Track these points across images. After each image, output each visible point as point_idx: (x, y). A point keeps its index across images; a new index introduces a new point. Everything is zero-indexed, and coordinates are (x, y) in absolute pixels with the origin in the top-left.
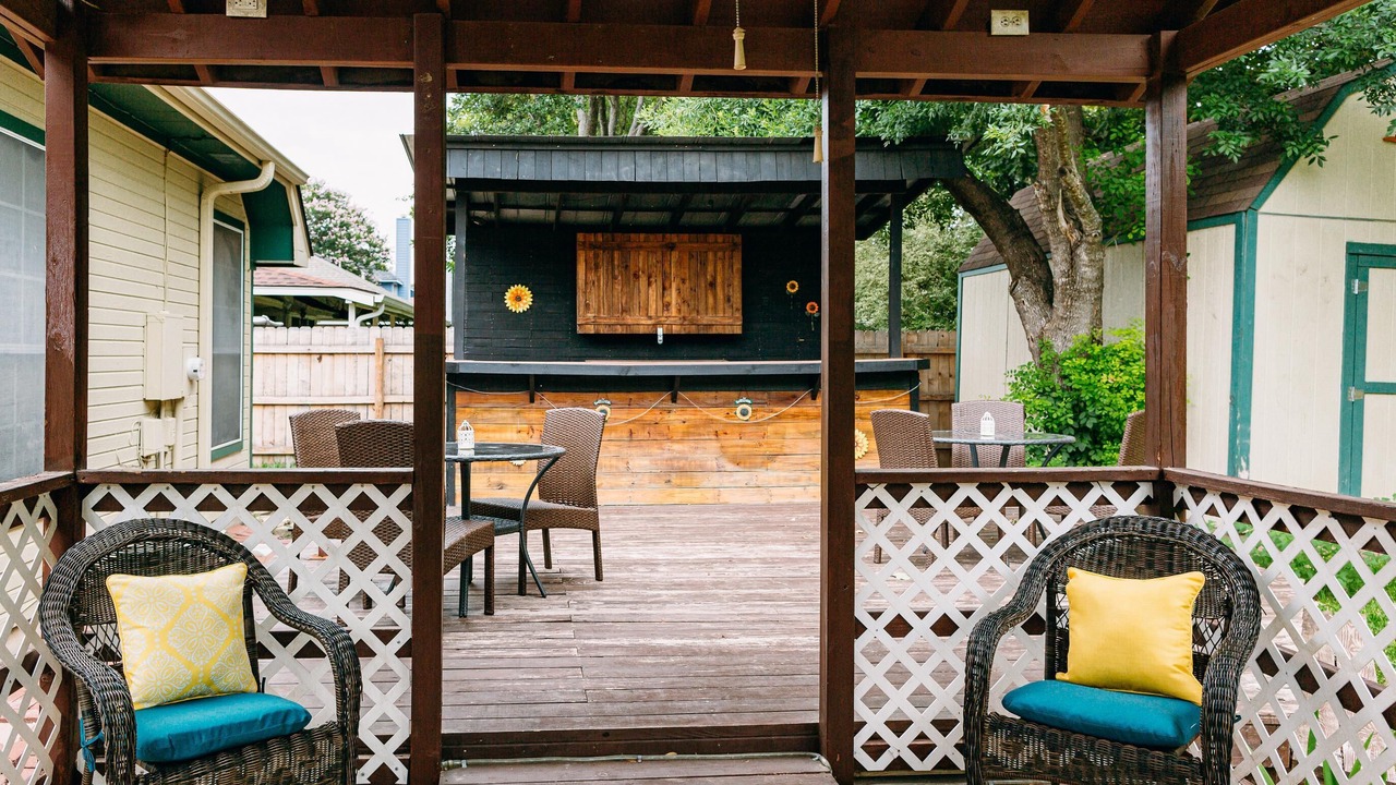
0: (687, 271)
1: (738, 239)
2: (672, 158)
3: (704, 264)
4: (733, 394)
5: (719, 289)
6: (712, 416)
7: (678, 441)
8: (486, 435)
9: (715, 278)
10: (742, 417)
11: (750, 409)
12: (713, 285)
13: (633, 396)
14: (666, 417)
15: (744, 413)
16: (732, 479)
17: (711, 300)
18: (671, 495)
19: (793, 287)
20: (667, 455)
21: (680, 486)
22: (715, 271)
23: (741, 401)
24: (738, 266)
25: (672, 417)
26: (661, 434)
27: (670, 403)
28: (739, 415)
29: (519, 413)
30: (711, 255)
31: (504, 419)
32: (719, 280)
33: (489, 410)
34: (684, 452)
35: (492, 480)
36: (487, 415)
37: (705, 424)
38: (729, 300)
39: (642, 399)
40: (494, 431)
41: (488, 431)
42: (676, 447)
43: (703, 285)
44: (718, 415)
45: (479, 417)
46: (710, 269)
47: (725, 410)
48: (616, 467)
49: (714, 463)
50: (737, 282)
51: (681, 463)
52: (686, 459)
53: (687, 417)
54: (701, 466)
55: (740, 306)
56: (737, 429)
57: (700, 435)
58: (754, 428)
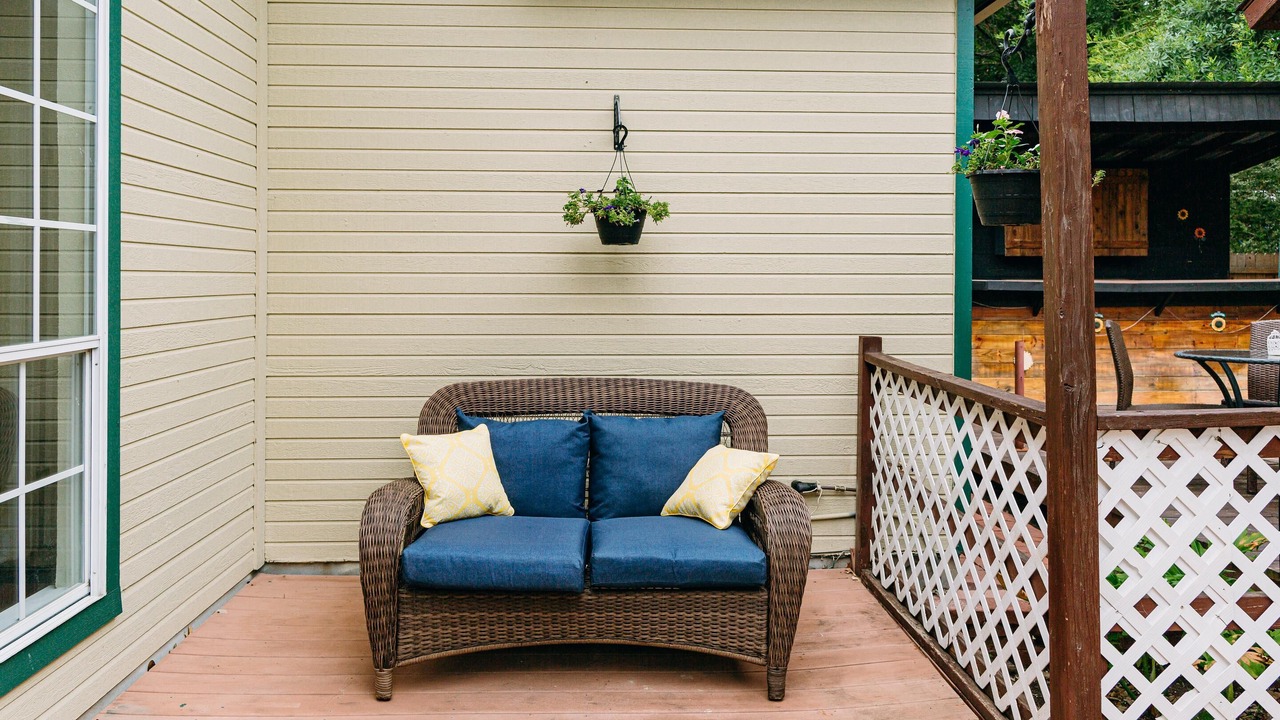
0: (1100, 202)
1: (1145, 173)
2: (1165, 101)
3: (1116, 196)
4: (1209, 308)
5: (1128, 218)
6: (1189, 328)
7: (1160, 350)
8: (995, 344)
9: (1124, 207)
10: (1216, 329)
11: (1224, 321)
12: (1123, 213)
13: (1121, 310)
14: (1151, 329)
15: (1219, 325)
16: (1207, 383)
17: (1121, 226)
18: (1155, 396)
19: (1183, 214)
20: (1151, 361)
21: (1162, 389)
22: (1125, 202)
23: (1216, 314)
24: (1145, 196)
25: (1155, 328)
26: (1145, 343)
27: (1154, 317)
28: (1214, 327)
29: (1023, 325)
30: (1121, 188)
31: (1011, 329)
32: (1128, 208)
33: (997, 323)
34: (1165, 359)
35: (1001, 383)
36: (997, 327)
37: (1184, 335)
38: (1137, 227)
39: (1131, 312)
40: (1002, 341)
41: (997, 341)
42: (1159, 355)
43: (1114, 214)
44: (1194, 326)
45: (990, 328)
46: (1121, 199)
47: (1201, 322)
48: (1107, 372)
49: (1192, 369)
50: (1144, 211)
51: (1163, 370)
52: (1168, 365)
53: (1168, 328)
54: (1180, 371)
55: (1146, 232)
56: (1211, 339)
57: (1179, 344)
58: (1226, 339)
